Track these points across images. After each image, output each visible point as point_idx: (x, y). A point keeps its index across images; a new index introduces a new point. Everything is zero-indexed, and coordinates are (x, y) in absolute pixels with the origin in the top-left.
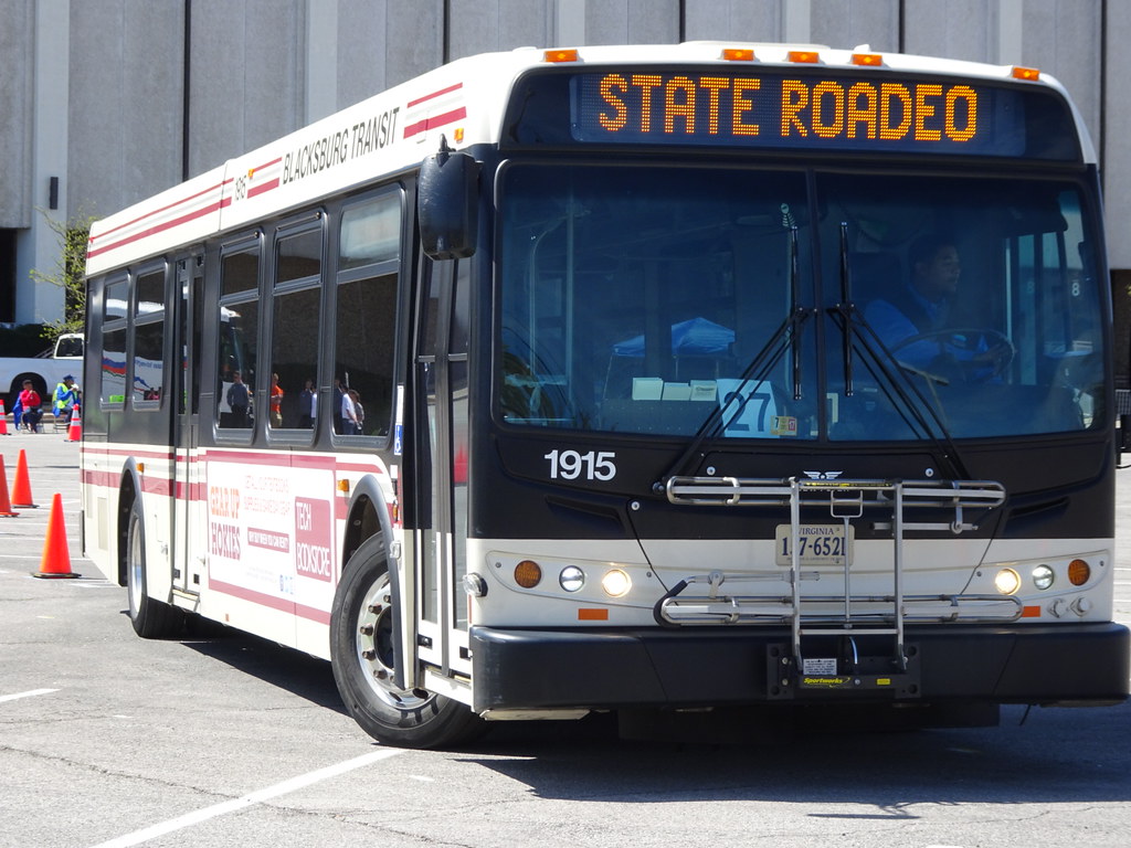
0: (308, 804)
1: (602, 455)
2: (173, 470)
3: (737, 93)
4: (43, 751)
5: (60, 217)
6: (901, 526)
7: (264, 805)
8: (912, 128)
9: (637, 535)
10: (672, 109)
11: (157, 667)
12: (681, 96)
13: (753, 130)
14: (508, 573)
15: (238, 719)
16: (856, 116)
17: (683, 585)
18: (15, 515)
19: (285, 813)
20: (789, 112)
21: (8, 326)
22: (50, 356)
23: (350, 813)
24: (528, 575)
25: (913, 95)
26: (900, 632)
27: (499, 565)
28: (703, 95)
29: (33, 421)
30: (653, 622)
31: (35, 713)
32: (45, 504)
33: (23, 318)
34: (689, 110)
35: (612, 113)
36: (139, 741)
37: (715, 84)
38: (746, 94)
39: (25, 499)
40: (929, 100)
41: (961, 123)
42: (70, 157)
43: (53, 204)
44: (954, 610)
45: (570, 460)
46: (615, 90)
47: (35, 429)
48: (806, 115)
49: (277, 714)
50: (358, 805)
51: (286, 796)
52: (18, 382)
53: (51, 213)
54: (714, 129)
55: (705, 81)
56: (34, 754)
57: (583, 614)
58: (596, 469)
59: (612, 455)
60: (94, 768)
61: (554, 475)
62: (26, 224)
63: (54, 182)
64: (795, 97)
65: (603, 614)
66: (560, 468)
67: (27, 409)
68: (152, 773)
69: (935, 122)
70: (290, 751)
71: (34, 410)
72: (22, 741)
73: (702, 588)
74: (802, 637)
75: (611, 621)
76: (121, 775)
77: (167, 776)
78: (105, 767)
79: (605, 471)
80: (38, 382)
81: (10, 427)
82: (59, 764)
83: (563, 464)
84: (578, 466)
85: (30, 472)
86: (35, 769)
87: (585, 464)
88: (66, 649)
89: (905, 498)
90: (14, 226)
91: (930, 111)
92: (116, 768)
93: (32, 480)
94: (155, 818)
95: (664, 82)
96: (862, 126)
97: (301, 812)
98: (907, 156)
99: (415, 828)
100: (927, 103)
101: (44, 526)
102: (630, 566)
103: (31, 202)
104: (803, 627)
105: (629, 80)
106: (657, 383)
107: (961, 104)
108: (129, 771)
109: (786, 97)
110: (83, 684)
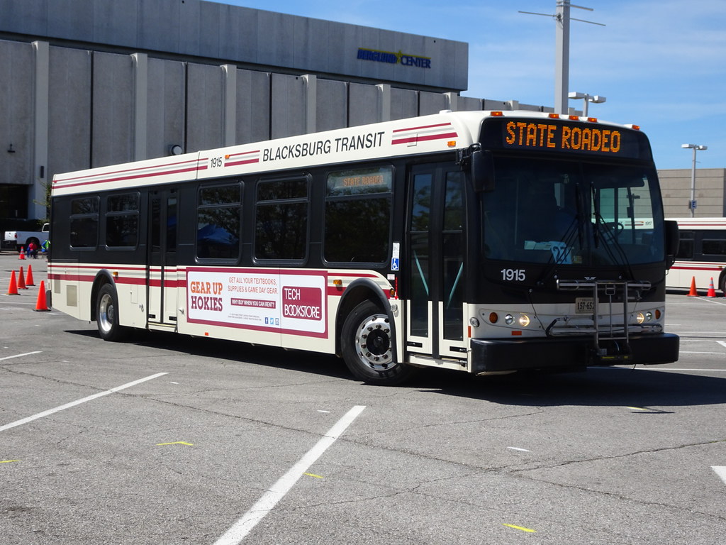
0: (133, 393)
1: (521, 271)
2: (148, 275)
3: (549, 131)
4: (36, 374)
5: (45, 181)
6: (627, 298)
7: (117, 393)
8: (601, 147)
9: (532, 302)
10: (529, 136)
11: (79, 343)
12: (532, 132)
13: (553, 145)
14: (487, 317)
15: (108, 362)
16: (585, 141)
17: (555, 321)
18: (27, 289)
19: (124, 395)
20: (565, 138)
21: (25, 220)
22: (41, 231)
23: (148, 395)
24: (494, 318)
25: (602, 134)
26: (627, 338)
27: (483, 314)
28: (539, 130)
29: (35, 255)
30: (545, 335)
31: (33, 360)
32: (38, 285)
33: (30, 218)
34: (534, 137)
35: (511, 138)
36: (71, 370)
37: (542, 127)
38: (552, 131)
39: (31, 283)
40: (607, 136)
41: (615, 146)
42: (48, 159)
43: (42, 176)
44: (642, 330)
45: (510, 273)
46: (512, 128)
47: (35, 258)
48: (569, 140)
49: (122, 360)
50: (151, 392)
51: (125, 389)
52: (29, 240)
53: (41, 180)
54: (541, 145)
55: (540, 126)
56: (32, 375)
57: (514, 333)
58: (519, 276)
59: (524, 271)
60: (54, 380)
61: (504, 279)
62: (32, 183)
63: (42, 168)
64: (567, 134)
65: (520, 333)
66: (506, 276)
67: (32, 250)
68: (76, 382)
69: (608, 145)
70: (127, 373)
71: (34, 250)
72: (27, 371)
73: (562, 323)
74: (599, 341)
75: (523, 335)
76: (64, 382)
77: (82, 383)
78: (59, 379)
79: (521, 277)
80: (36, 240)
81: (26, 257)
82: (42, 378)
83: (508, 274)
84: (512, 275)
85: (33, 273)
86: (32, 381)
87: (515, 274)
88: (45, 337)
89: (629, 287)
90: (27, 183)
91: (606, 140)
92: (63, 380)
93: (33, 276)
94: (77, 398)
95: (527, 125)
96: (586, 145)
97: (130, 395)
98: (599, 156)
99: (172, 401)
100: (606, 137)
101: (38, 292)
102: (529, 314)
103: (34, 176)
104: (600, 336)
105: (516, 124)
106: (534, 243)
107: (616, 137)
108: (68, 381)
109: (564, 133)
110: (51, 350)
